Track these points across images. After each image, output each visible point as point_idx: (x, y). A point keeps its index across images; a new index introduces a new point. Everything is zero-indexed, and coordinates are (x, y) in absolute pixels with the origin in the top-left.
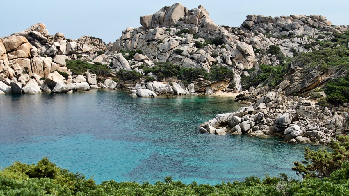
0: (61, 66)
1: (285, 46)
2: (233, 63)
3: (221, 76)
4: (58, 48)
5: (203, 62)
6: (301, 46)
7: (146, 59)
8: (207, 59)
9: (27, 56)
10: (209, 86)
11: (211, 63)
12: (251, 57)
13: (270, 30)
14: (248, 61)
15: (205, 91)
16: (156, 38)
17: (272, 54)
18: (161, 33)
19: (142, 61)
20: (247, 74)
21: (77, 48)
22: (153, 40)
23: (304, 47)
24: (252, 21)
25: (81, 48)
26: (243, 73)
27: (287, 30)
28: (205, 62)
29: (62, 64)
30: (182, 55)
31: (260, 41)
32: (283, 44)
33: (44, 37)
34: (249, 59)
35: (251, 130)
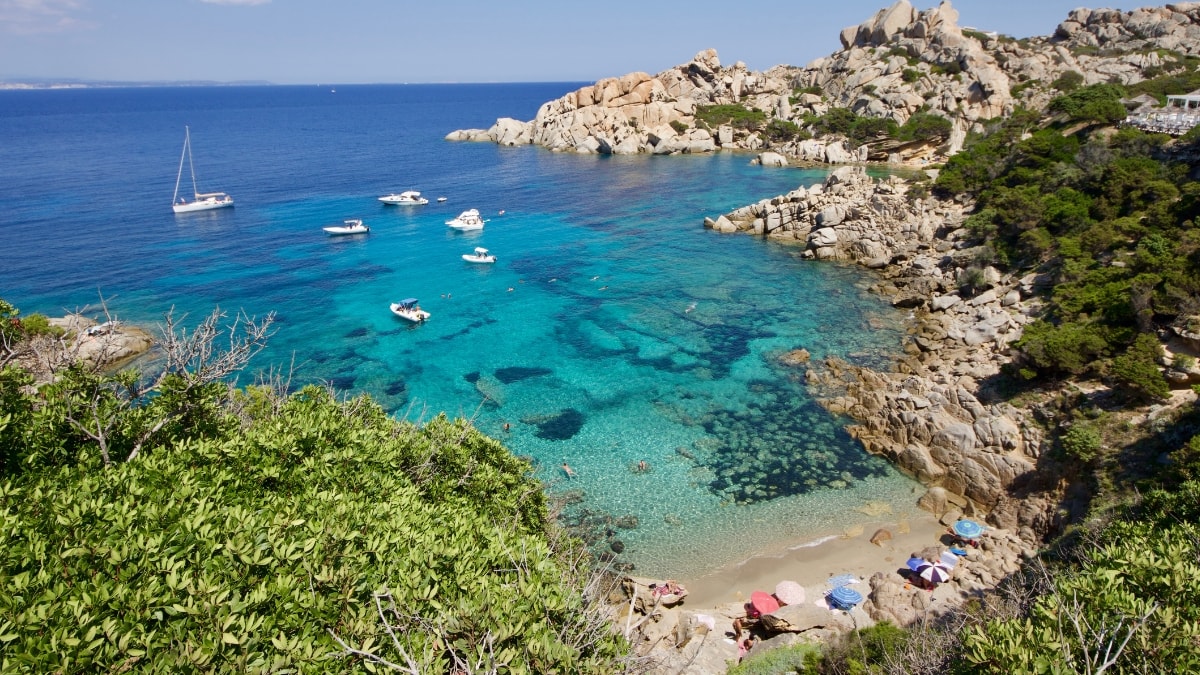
0: (685, 115)
1: (1101, 73)
2: (960, 109)
3: (922, 133)
4: (728, 86)
5: (897, 107)
6: (1137, 71)
7: (816, 103)
8: (906, 102)
9: (641, 100)
10: (897, 150)
11: (913, 110)
12: (998, 96)
13: (1108, 39)
14: (989, 104)
15: (886, 159)
16: (847, 67)
17: (1059, 90)
18: (857, 57)
19: (810, 106)
20: (979, 129)
21: (756, 84)
22: (843, 70)
23: (1143, 73)
24: (1077, 21)
25: (762, 84)
26: (973, 126)
27: (1143, 38)
28: (900, 107)
29: (686, 112)
30: (874, 95)
31: (1044, 63)
32: (1100, 69)
33: (709, 71)
34: (992, 99)
35: (779, 229)
